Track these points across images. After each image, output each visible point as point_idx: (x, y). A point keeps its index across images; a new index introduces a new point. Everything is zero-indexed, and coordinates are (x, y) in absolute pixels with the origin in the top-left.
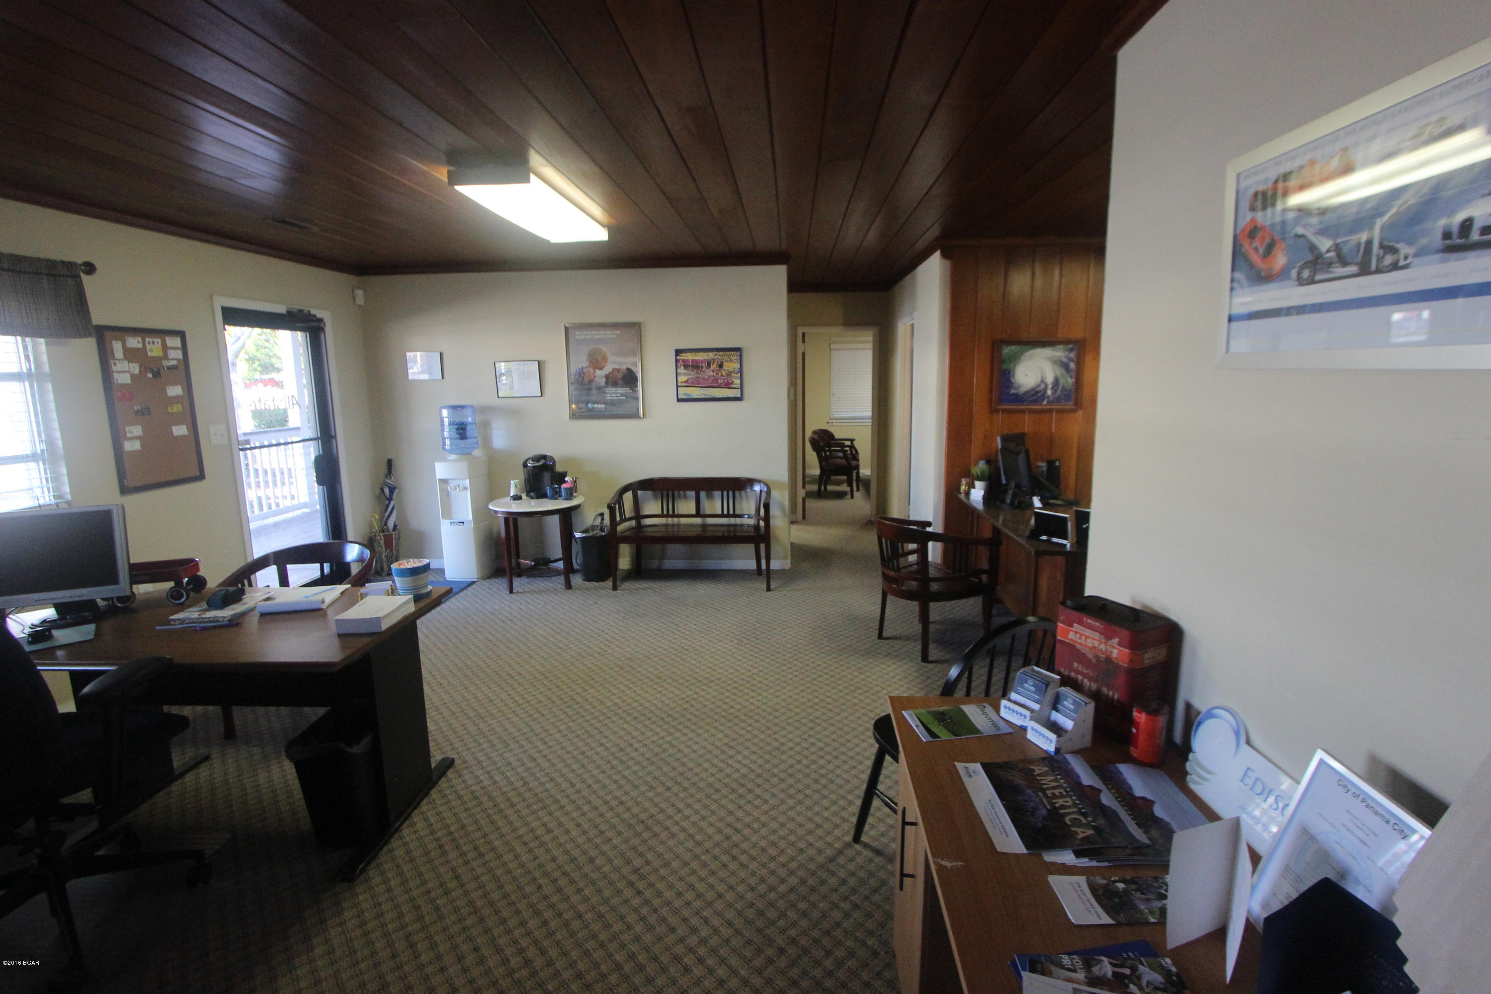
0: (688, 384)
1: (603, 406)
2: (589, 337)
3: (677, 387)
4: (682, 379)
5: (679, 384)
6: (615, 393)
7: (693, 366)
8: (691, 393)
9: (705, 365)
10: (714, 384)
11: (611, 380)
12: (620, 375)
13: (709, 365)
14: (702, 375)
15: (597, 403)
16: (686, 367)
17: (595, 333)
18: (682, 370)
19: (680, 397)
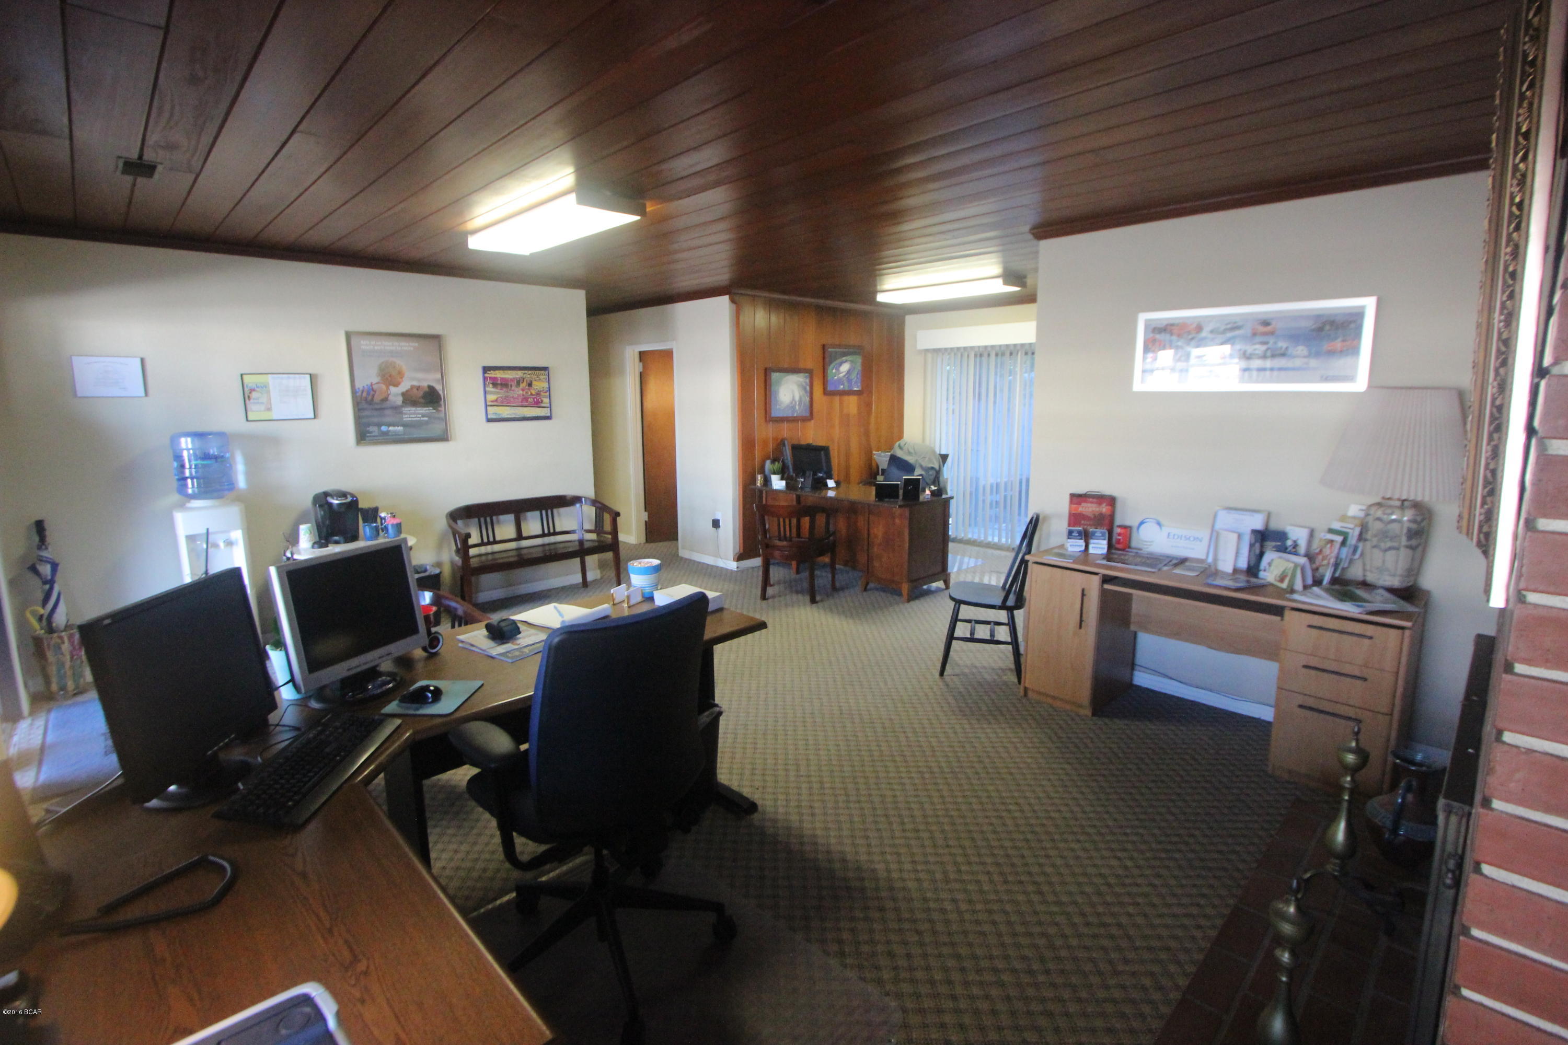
0: (497, 403)
1: (400, 428)
2: (379, 348)
3: (486, 406)
4: (491, 397)
5: (488, 404)
6: (413, 414)
7: (501, 384)
8: (501, 412)
9: (514, 384)
10: (524, 402)
11: (409, 399)
12: (421, 393)
13: (518, 383)
14: (511, 394)
15: (394, 426)
16: (495, 385)
17: (386, 343)
18: (490, 388)
19: (489, 417)
